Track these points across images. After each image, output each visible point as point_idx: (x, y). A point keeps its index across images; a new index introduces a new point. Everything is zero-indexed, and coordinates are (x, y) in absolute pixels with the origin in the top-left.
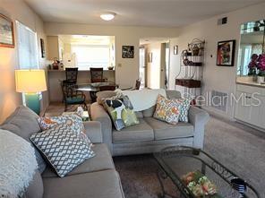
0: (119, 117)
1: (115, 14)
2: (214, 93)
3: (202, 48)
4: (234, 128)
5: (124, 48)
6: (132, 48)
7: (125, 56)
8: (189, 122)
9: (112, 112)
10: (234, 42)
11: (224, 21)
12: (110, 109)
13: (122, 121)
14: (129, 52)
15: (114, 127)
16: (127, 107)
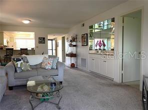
0: (19, 66)
1: (30, 21)
2: (82, 59)
3: (76, 38)
4: (88, 75)
5: (40, 38)
6: (44, 38)
7: (40, 42)
8: (57, 68)
9: (16, 64)
10: (87, 34)
11: (83, 25)
12: (15, 62)
13: (21, 68)
14: (42, 41)
15: (16, 71)
16: (24, 62)
